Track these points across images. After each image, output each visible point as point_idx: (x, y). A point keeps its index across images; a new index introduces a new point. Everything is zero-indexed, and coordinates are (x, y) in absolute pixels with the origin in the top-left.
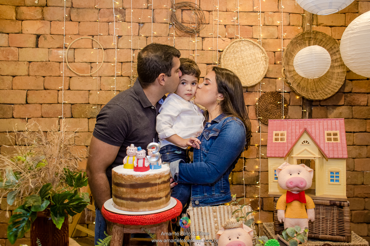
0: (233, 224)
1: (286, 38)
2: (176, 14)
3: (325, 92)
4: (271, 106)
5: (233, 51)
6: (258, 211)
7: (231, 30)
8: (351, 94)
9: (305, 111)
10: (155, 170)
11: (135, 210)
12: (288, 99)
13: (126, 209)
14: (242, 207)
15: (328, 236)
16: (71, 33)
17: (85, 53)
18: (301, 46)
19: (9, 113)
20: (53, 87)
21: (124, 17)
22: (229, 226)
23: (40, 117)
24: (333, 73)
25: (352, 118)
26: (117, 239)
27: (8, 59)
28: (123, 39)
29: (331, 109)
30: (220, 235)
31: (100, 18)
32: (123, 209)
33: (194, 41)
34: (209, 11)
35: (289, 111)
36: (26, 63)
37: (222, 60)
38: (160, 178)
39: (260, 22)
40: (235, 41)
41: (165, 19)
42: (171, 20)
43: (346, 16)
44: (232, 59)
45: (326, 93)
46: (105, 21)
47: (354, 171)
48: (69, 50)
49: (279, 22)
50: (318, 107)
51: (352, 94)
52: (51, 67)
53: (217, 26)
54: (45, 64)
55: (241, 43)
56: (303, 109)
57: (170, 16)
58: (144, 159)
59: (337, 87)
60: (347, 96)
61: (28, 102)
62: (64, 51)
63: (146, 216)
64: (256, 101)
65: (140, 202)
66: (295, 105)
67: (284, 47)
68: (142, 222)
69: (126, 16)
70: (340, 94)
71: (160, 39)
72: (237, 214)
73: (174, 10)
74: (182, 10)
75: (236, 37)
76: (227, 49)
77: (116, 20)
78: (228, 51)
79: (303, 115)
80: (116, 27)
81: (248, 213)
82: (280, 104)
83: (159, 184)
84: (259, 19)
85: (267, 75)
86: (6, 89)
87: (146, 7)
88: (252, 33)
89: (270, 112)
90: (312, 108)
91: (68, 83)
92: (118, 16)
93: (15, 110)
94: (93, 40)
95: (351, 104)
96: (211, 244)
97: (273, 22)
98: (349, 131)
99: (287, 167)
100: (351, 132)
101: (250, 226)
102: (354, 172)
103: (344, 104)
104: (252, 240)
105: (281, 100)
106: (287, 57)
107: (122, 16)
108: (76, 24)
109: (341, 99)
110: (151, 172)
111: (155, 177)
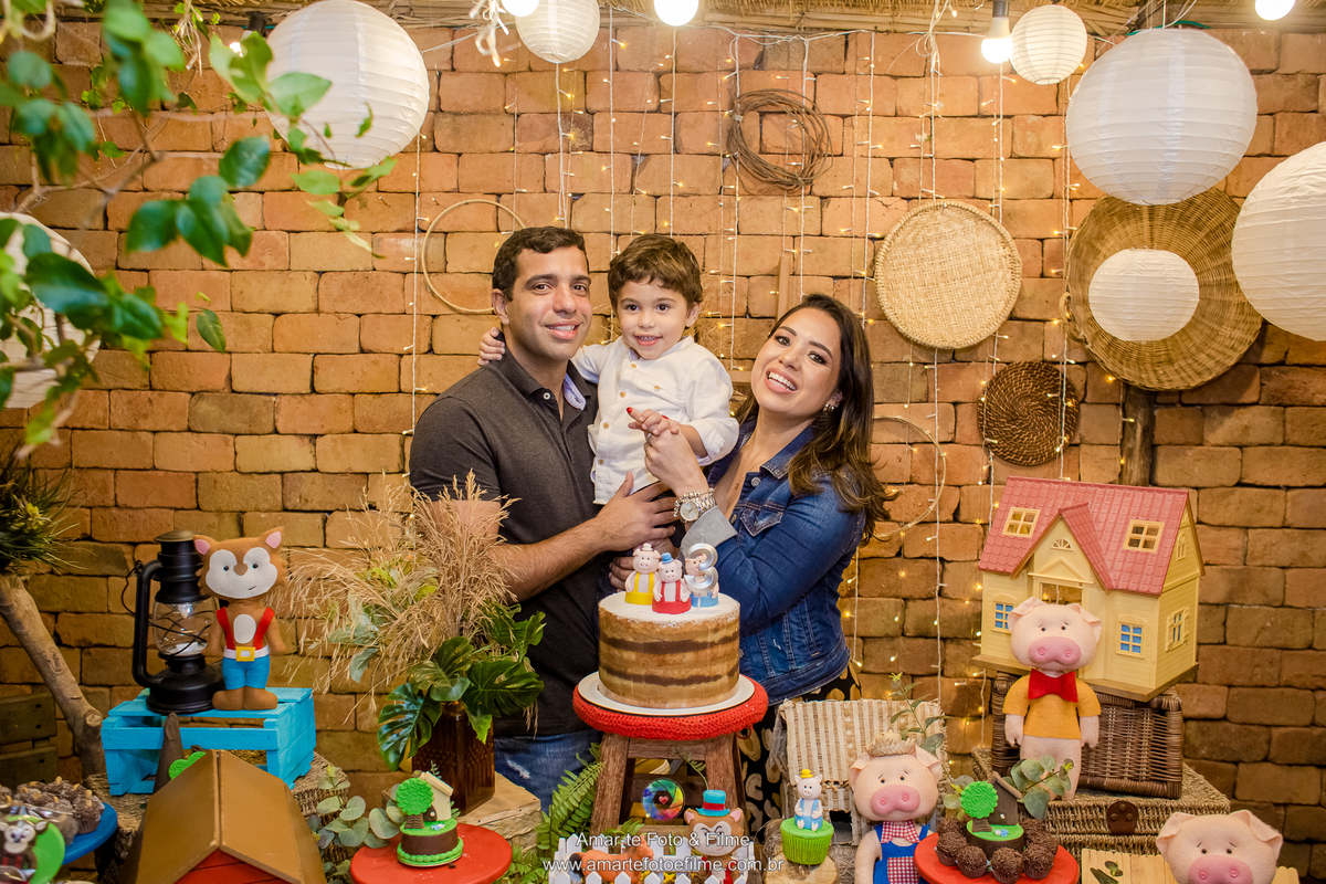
0: (893, 745)
1: (1078, 197)
2: (744, 127)
3: (1195, 366)
4: (1027, 406)
5: (914, 239)
6: (980, 717)
7: (908, 174)
8: (1282, 368)
9: (1132, 420)
10: (703, 608)
11: (657, 705)
12: (1079, 385)
13: (636, 702)
14: (914, 705)
15: (1125, 783)
16: (435, 188)
17: (475, 246)
18: (1125, 222)
19: (264, 420)
20: (385, 344)
21: (590, 138)
22: (883, 749)
23: (349, 433)
24: (1224, 306)
25: (1282, 445)
26: (614, 771)
27: (263, 264)
28: (585, 203)
29: (1215, 414)
30: (859, 770)
31: (520, 141)
32: (628, 700)
33: (796, 206)
34: (844, 117)
35: (1083, 421)
36: (309, 274)
37: (879, 269)
38: (716, 630)
39: (998, 148)
40: (921, 208)
41: (709, 144)
42: (728, 147)
43: (1277, 122)
44: (911, 263)
45: (1200, 369)
46: (535, 151)
47: (1282, 606)
48: (430, 237)
49: (1057, 148)
50: (1173, 409)
51: (1286, 368)
52: (379, 288)
53: (865, 162)
54: (363, 278)
55: (938, 213)
56: (1125, 416)
57: (727, 134)
58: (678, 582)
59: (1235, 351)
60: (1269, 377)
61: (317, 389)
62: (416, 241)
63: (686, 719)
64: (981, 389)
65: (670, 687)
66: (1101, 404)
67: (1071, 225)
68: (675, 733)
69: (595, 136)
70: (1245, 368)
71: (694, 204)
72: (902, 721)
73: (738, 118)
74: (762, 114)
75: (924, 196)
76: (897, 234)
77: (566, 146)
78: (898, 239)
79: (1127, 434)
80: (566, 169)
81: (930, 721)
82: (1054, 400)
83: (713, 644)
84: (996, 140)
85: (1016, 309)
86: (258, 350)
87: (654, 107)
88: (972, 183)
89: (1021, 424)
90: (1156, 413)
91: (427, 333)
92: (571, 135)
93: (282, 412)
94: (498, 207)
95: (1280, 401)
96: (836, 792)
97: (1039, 146)
98: (1272, 484)
99: (1036, 609)
100: (1277, 487)
101: (934, 753)
102: (1281, 609)
103: (1259, 399)
104: (938, 786)
105: (1057, 386)
106: (1079, 257)
107: (582, 135)
108: (449, 161)
109: (1248, 385)
110: (696, 615)
111: (704, 628)
